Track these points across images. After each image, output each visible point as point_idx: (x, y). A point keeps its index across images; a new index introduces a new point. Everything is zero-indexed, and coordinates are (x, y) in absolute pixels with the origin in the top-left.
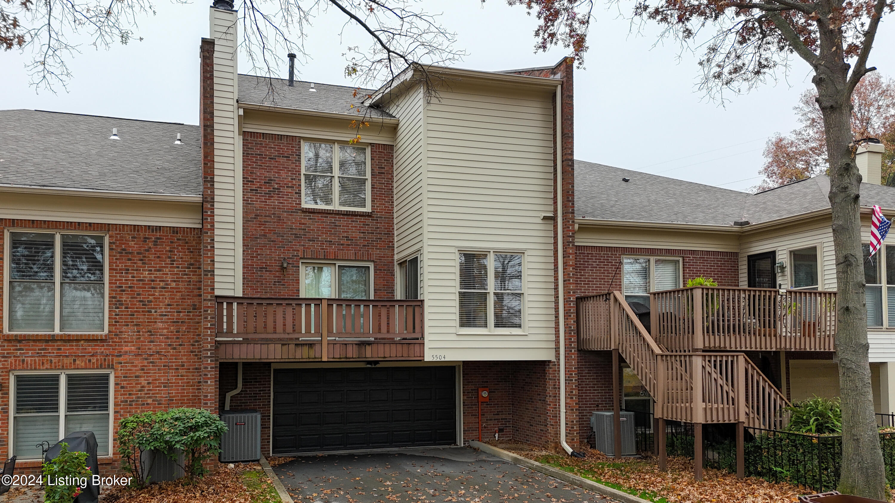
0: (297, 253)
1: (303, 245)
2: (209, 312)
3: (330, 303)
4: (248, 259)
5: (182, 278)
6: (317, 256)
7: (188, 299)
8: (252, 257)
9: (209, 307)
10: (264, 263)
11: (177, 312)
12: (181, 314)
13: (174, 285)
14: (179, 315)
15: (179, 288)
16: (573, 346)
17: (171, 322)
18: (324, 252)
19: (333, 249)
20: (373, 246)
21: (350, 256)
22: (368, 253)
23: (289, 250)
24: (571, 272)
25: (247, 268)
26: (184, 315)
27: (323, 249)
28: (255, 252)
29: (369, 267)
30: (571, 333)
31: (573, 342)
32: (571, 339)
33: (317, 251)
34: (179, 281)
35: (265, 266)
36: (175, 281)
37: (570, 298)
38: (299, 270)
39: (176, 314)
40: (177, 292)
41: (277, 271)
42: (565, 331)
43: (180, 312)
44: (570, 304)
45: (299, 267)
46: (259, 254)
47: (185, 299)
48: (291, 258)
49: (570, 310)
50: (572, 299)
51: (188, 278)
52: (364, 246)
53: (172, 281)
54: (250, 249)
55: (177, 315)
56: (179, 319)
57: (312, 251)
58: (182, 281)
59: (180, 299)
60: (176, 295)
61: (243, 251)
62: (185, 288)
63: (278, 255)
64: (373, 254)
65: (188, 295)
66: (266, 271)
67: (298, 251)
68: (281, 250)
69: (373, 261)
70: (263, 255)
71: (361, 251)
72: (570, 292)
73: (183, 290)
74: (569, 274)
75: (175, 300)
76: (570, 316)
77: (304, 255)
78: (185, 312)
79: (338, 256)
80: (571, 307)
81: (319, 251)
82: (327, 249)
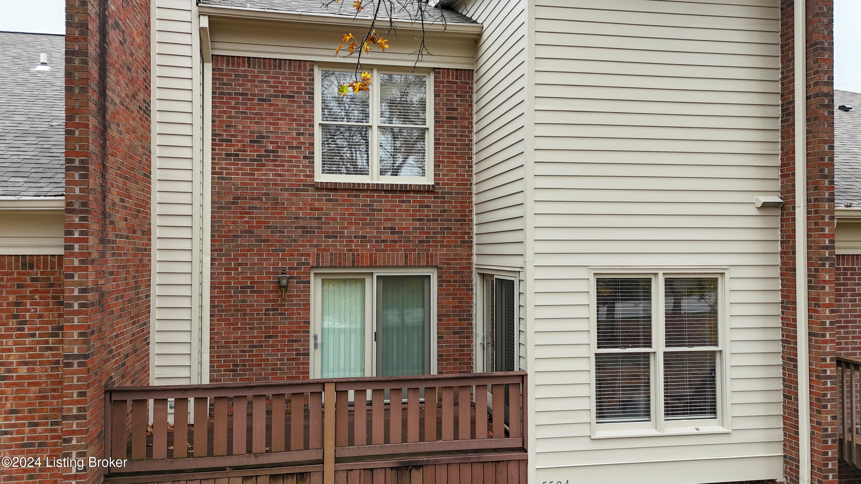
0: (306, 259)
1: (317, 246)
2: (74, 442)
3: (341, 388)
4: (222, 274)
5: (41, 356)
6: (340, 263)
7: (53, 397)
8: (228, 269)
9: (74, 432)
10: (248, 278)
11: (31, 425)
12: (39, 429)
13: (23, 370)
14: (34, 431)
15: (35, 377)
16: (830, 466)
17: (17, 446)
18: (353, 255)
19: (368, 250)
20: (436, 242)
21: (397, 260)
22: (427, 254)
23: (291, 255)
24: (828, 318)
25: (219, 288)
26: (45, 431)
27: (351, 250)
28: (234, 260)
29: (430, 276)
30: (826, 442)
31: (830, 459)
32: (827, 453)
33: (340, 254)
34: (34, 363)
35: (251, 283)
36: (26, 364)
37: (825, 371)
38: (309, 287)
39: (27, 429)
40: (29, 384)
41: (272, 292)
42: (812, 433)
43: (37, 425)
44: (825, 383)
45: (309, 282)
46: (240, 264)
47: (46, 397)
48: (296, 269)
49: (825, 395)
50: (828, 373)
51: (53, 355)
52: (420, 242)
53: (19, 364)
54: (224, 255)
55: (31, 431)
56: (33, 438)
57: (331, 254)
58: (41, 363)
59: (37, 398)
60: (28, 391)
61: (212, 260)
62: (49, 376)
63: (274, 264)
64: (436, 255)
65: (53, 390)
66: (252, 292)
67: (308, 255)
68: (278, 255)
69: (437, 267)
70: (246, 264)
71: (415, 250)
72: (824, 360)
73: (44, 380)
74: (824, 323)
75: (26, 401)
76: (826, 407)
77: (318, 262)
78: (46, 424)
79: (376, 262)
80: (826, 389)
81: (344, 254)
82: (358, 250)
